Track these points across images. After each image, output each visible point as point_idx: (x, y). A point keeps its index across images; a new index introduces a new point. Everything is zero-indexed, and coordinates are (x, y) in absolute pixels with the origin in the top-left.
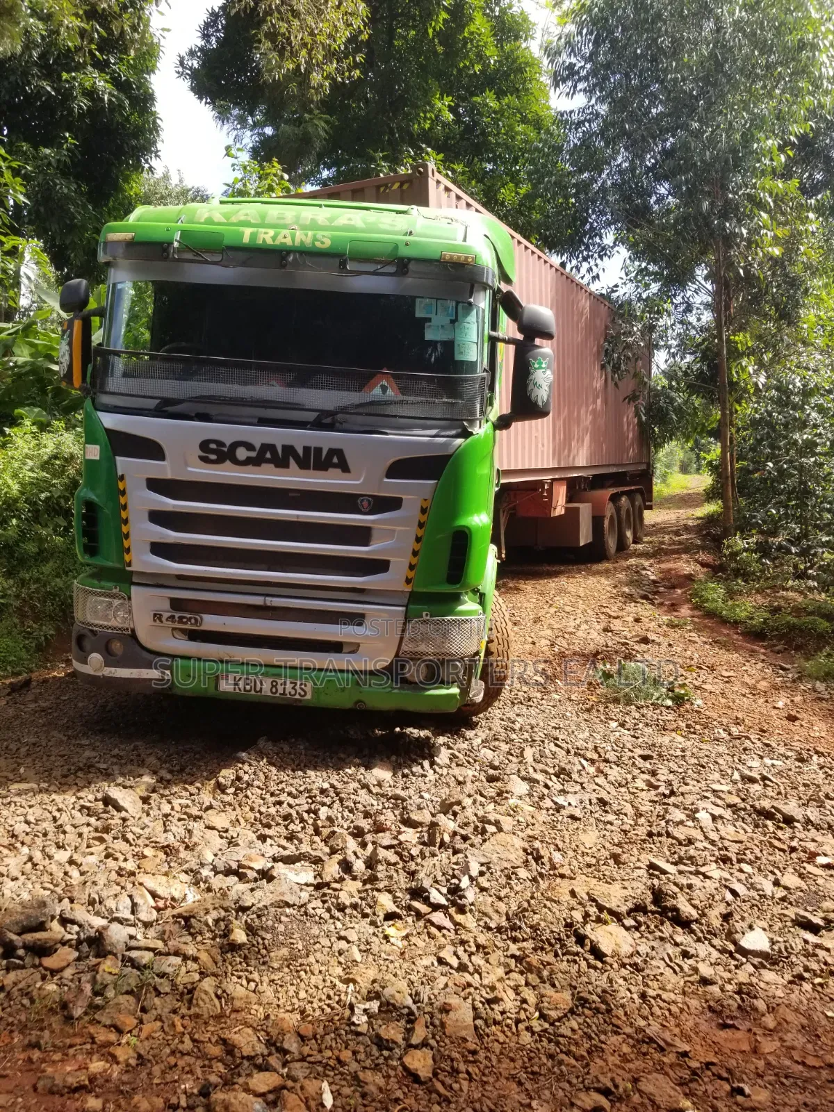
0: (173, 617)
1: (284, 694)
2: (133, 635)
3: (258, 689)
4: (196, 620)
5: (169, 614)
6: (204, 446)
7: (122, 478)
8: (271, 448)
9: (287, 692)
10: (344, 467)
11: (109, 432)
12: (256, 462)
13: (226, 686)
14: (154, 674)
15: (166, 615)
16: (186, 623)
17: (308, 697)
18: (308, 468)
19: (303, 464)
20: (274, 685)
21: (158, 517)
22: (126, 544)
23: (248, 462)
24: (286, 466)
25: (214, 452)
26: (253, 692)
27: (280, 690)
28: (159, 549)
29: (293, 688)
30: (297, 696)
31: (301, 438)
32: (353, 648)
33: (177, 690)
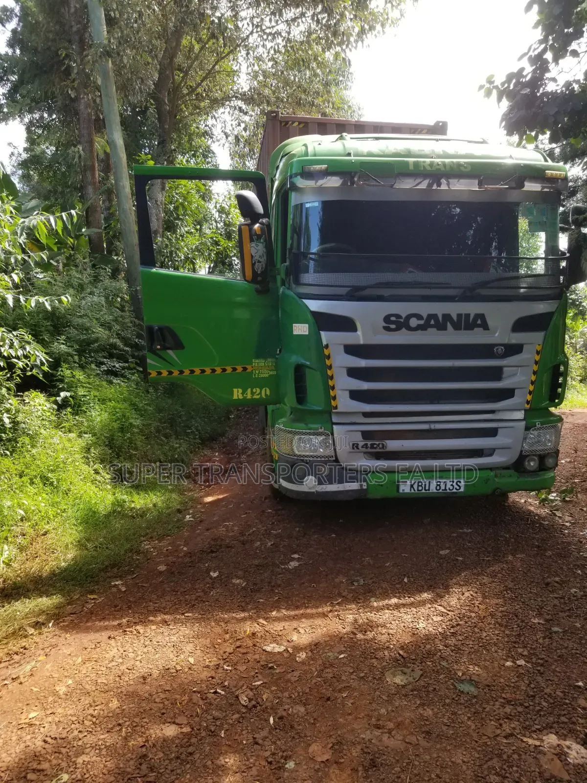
0: (366, 445)
1: (445, 489)
2: (336, 460)
3: (427, 488)
4: (383, 444)
5: (363, 443)
6: (387, 319)
7: (327, 346)
8: (435, 316)
9: (447, 488)
10: (485, 327)
11: (314, 314)
12: (424, 327)
13: (405, 488)
14: (354, 486)
15: (361, 444)
16: (376, 448)
17: (462, 490)
18: (460, 329)
19: (457, 326)
20: (438, 484)
21: (353, 373)
22: (332, 393)
23: (419, 328)
24: (445, 329)
25: (394, 323)
26: (423, 491)
27: (443, 487)
28: (355, 395)
29: (452, 485)
30: (454, 490)
31: (455, 309)
32: (491, 452)
33: (371, 496)
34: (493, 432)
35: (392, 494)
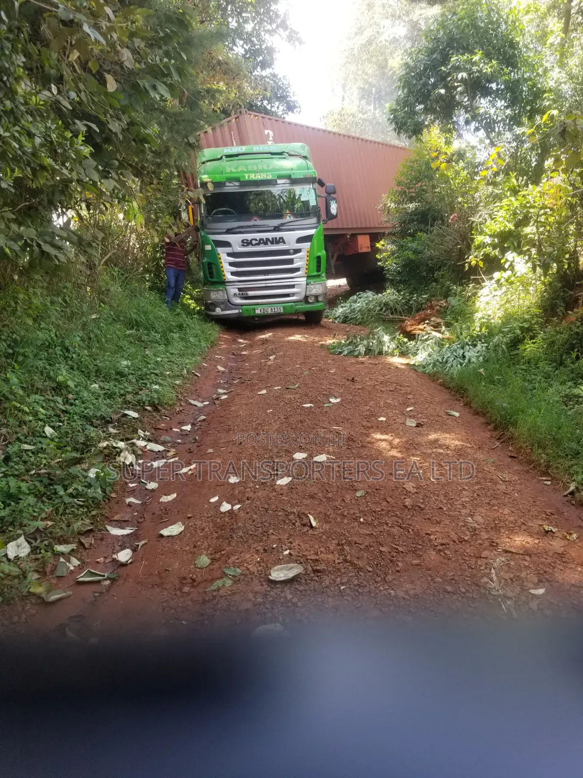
0: (240, 294)
1: (275, 311)
2: (229, 301)
4: (246, 293)
7: (219, 254)
8: (263, 239)
10: (284, 242)
11: (214, 241)
12: (258, 244)
13: (258, 312)
14: (236, 311)
15: (238, 293)
16: (244, 295)
17: (282, 311)
19: (272, 243)
20: (272, 309)
21: (231, 264)
22: (223, 273)
23: (256, 244)
24: (267, 244)
25: (246, 243)
26: (266, 312)
28: (233, 274)
29: (277, 309)
30: (279, 312)
31: (270, 235)
32: (293, 294)
33: (244, 315)
34: (293, 286)
35: (252, 314)
